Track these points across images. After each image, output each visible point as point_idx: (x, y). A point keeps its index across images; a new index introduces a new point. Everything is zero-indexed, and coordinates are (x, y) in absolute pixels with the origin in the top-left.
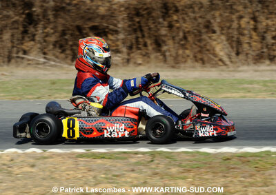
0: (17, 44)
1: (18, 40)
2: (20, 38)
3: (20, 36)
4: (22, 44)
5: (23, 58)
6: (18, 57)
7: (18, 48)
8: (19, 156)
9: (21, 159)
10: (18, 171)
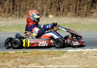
0: (89, 10)
1: (89, 9)
2: (90, 8)
3: (90, 7)
4: (91, 10)
5: (91, 15)
6: (89, 15)
7: (89, 11)
8: (90, 52)
9: (91, 53)
10: (90, 57)
